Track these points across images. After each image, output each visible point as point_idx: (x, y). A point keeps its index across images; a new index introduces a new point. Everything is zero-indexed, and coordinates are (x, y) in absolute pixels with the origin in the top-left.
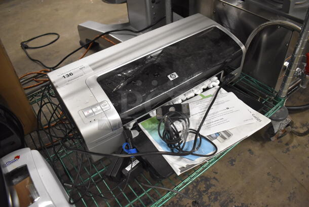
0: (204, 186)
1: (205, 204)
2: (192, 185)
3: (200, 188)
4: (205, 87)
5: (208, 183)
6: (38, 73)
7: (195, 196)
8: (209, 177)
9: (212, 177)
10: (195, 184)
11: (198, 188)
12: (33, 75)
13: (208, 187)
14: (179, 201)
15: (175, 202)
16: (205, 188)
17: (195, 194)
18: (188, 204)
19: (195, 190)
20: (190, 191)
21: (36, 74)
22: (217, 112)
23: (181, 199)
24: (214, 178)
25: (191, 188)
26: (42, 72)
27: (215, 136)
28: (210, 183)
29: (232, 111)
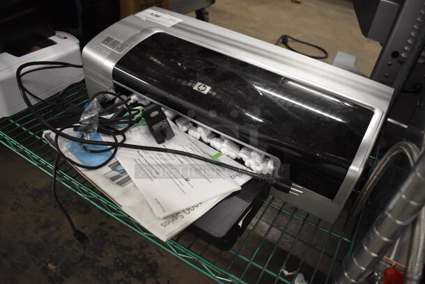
0: (141, 270)
1: (109, 277)
2: (138, 253)
3: (135, 265)
7: (121, 261)
8: (158, 275)
11: (135, 263)
13: (139, 276)
16: (137, 272)
17: (125, 261)
18: (107, 253)
19: (131, 258)
23: (113, 243)
25: (132, 253)
27: (120, 169)
28: (147, 277)
29: (180, 185)
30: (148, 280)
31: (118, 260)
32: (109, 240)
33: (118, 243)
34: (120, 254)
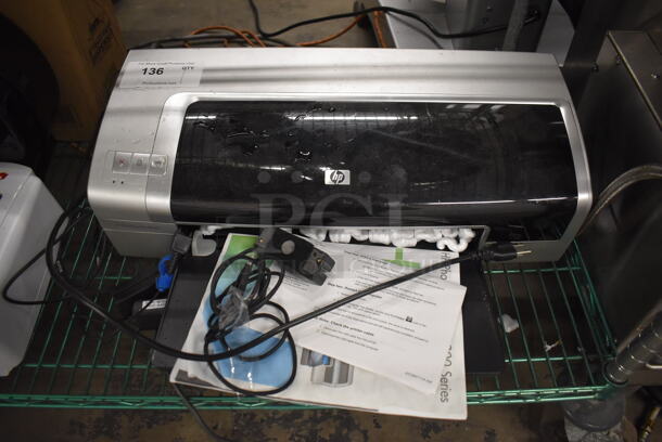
0: (333, 431)
3: (322, 429)
4: (429, 238)
5: (345, 432)
6: (237, 34)
7: (300, 436)
8: (356, 422)
9: (362, 428)
10: (319, 415)
11: (319, 427)
12: (225, 33)
14: (264, 423)
15: (258, 419)
16: (330, 436)
17: (304, 433)
18: (275, 439)
19: (309, 425)
20: (300, 420)
21: (232, 34)
22: (378, 313)
23: (272, 420)
24: (365, 433)
26: (244, 35)
27: (318, 359)
28: (347, 435)
29: (410, 333)
30: (350, 436)
31: (296, 438)
32: (262, 421)
33: (276, 417)
34: (292, 429)
